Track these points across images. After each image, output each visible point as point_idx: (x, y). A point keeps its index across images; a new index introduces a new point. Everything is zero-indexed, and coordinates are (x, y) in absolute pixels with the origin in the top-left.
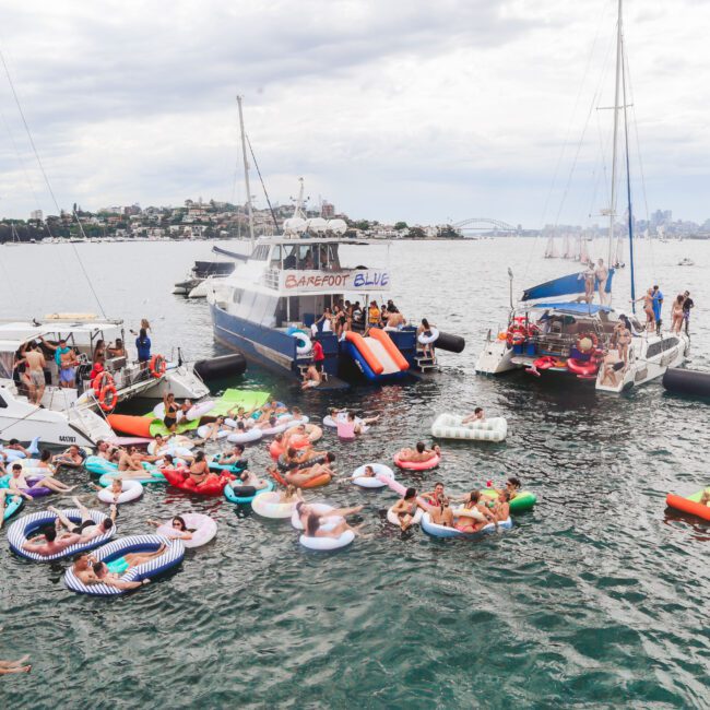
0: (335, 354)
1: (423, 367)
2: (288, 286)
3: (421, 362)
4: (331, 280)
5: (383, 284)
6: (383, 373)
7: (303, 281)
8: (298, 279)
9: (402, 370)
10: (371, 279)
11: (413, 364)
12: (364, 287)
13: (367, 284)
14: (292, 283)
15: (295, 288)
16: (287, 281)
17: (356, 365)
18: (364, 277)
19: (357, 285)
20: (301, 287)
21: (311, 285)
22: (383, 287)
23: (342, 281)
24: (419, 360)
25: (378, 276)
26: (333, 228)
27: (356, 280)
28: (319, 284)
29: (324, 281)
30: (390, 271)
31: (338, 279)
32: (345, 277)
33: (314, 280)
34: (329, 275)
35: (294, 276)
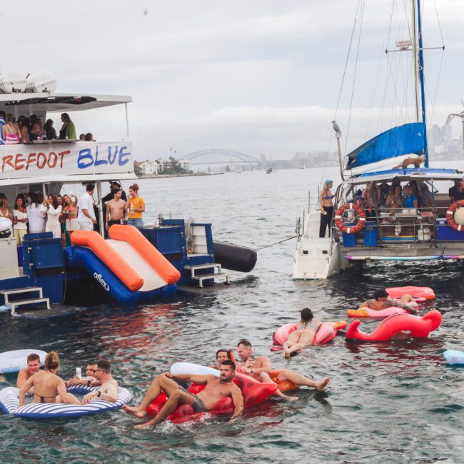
0: (59, 270)
1: (202, 279)
3: (198, 272)
4: (42, 159)
5: (121, 163)
6: (141, 290)
9: (170, 284)
10: (102, 157)
11: (186, 273)
12: (93, 169)
13: (98, 163)
17: (97, 282)
18: (93, 153)
19: (81, 166)
21: (8, 167)
23: (59, 162)
24: (193, 269)
25: (113, 151)
26: (36, 85)
27: (81, 158)
28: (22, 167)
29: (29, 161)
30: (130, 144)
31: (53, 157)
32: (62, 154)
33: (13, 162)
34: (38, 152)
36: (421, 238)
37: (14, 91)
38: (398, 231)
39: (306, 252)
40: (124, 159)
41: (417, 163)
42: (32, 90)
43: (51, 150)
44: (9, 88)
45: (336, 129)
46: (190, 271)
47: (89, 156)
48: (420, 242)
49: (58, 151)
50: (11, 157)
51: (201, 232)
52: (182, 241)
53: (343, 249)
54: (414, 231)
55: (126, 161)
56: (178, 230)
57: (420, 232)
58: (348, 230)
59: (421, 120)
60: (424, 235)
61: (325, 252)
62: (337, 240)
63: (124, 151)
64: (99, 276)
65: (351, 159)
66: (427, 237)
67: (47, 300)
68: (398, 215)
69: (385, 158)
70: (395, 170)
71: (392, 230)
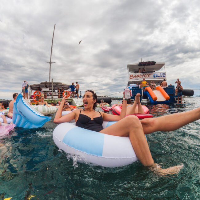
2: (130, 78)
4: (145, 76)
5: (164, 77)
6: (157, 101)
7: (135, 76)
8: (134, 76)
9: (167, 100)
10: (160, 75)
12: (157, 77)
13: (158, 76)
14: (132, 77)
15: (133, 79)
16: (130, 77)
19: (154, 77)
20: (135, 78)
21: (138, 77)
23: (149, 76)
24: (176, 98)
25: (162, 74)
27: (154, 75)
28: (141, 77)
29: (143, 76)
30: (165, 73)
31: (148, 75)
32: (150, 75)
33: (139, 76)
34: (145, 74)
35: (132, 75)
40: (164, 76)
47: (156, 75)
49: (149, 74)
52: (174, 91)
55: (165, 76)
56: (173, 88)
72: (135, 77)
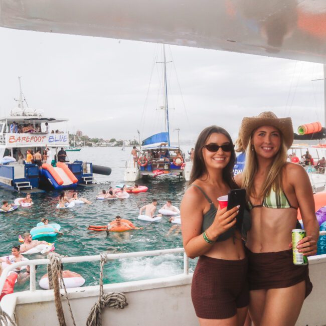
0: (37, 176)
1: (87, 181)
2: (10, 142)
3: (86, 179)
4: (36, 139)
5: (64, 141)
6: (63, 184)
7: (19, 139)
8: (16, 138)
9: (74, 183)
10: (58, 138)
11: (81, 180)
12: (54, 142)
13: (56, 141)
14: (13, 140)
15: (15, 143)
16: (10, 139)
17: (49, 181)
18: (54, 138)
19: (50, 142)
20: (18, 142)
21: (24, 141)
22: (65, 143)
23: (42, 140)
24: (84, 178)
25: (61, 137)
26: (37, 114)
27: (50, 139)
28: (29, 141)
29: (31, 139)
31: (40, 138)
32: (43, 137)
33: (25, 139)
34: (34, 136)
35: (14, 137)
36: (165, 168)
37: (29, 115)
38: (158, 166)
39: (128, 173)
41: (165, 145)
42: (36, 115)
43: (39, 136)
44: (27, 114)
45: (139, 132)
46: (83, 179)
47: (53, 138)
48: (165, 170)
50: (25, 137)
51: (89, 166)
52: (81, 168)
53: (141, 172)
54: (163, 166)
55: (66, 141)
56: (80, 164)
57: (165, 166)
58: (142, 165)
59: (167, 132)
60: (166, 167)
61: (135, 173)
62: (139, 169)
63: (66, 137)
64: (49, 180)
65: (143, 143)
66: (167, 168)
67: (31, 186)
68: (158, 161)
69: (155, 143)
70: (158, 146)
71: (156, 166)
72: (17, 140)
